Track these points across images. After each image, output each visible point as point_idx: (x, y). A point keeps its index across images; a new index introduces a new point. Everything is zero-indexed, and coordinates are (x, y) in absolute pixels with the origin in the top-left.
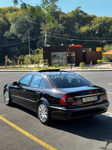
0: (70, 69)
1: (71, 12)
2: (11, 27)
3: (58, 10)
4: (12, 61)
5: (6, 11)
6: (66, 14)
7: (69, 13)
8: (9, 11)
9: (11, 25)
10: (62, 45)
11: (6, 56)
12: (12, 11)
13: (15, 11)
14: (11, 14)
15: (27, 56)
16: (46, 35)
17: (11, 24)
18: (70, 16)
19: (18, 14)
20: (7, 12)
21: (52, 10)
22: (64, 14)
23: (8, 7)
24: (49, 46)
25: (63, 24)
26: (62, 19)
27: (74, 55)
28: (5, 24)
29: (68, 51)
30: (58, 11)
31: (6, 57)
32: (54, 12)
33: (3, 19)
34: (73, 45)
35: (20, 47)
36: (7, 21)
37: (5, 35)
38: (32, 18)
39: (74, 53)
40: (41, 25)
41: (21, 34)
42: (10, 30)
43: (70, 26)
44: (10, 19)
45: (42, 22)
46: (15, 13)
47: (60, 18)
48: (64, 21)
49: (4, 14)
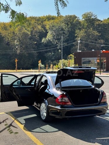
0: (99, 75)
1: (107, 19)
2: (48, 34)
3: (93, 17)
4: (43, 65)
5: (44, 20)
6: (102, 21)
7: (105, 20)
8: (47, 19)
9: (48, 33)
10: (93, 50)
11: (39, 60)
12: (49, 19)
13: (52, 20)
14: (48, 22)
15: (60, 61)
16: (79, 42)
17: (48, 31)
18: (105, 22)
19: (55, 22)
20: (46, 20)
21: (88, 17)
22: (100, 20)
23: (47, 16)
24: (81, 51)
25: (98, 30)
26: (97, 26)
27: (105, 61)
28: (43, 31)
29: (98, 57)
30: (94, 19)
31: (40, 62)
32: (89, 19)
33: (41, 27)
34: (104, 50)
35: (55, 53)
36: (45, 28)
37: (42, 41)
38: (68, 26)
39: (106, 59)
40: (76, 32)
41: (56, 41)
42: (47, 37)
43: (105, 32)
44: (47, 27)
45: (77, 29)
46: (52, 21)
47: (96, 25)
48: (99, 28)
49: (42, 22)
